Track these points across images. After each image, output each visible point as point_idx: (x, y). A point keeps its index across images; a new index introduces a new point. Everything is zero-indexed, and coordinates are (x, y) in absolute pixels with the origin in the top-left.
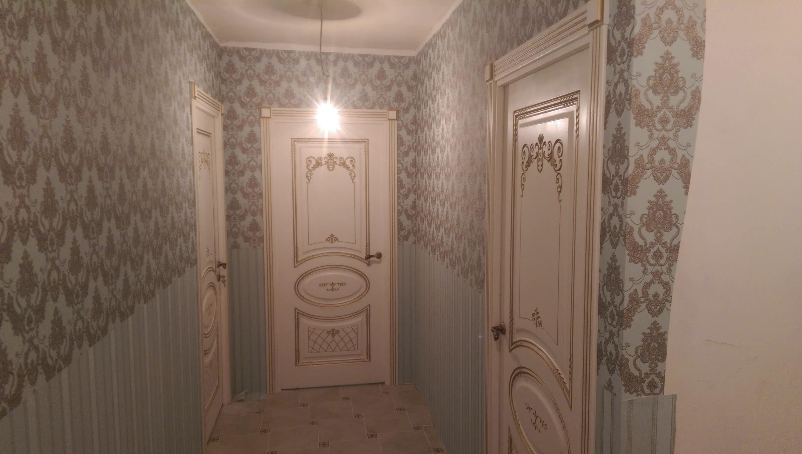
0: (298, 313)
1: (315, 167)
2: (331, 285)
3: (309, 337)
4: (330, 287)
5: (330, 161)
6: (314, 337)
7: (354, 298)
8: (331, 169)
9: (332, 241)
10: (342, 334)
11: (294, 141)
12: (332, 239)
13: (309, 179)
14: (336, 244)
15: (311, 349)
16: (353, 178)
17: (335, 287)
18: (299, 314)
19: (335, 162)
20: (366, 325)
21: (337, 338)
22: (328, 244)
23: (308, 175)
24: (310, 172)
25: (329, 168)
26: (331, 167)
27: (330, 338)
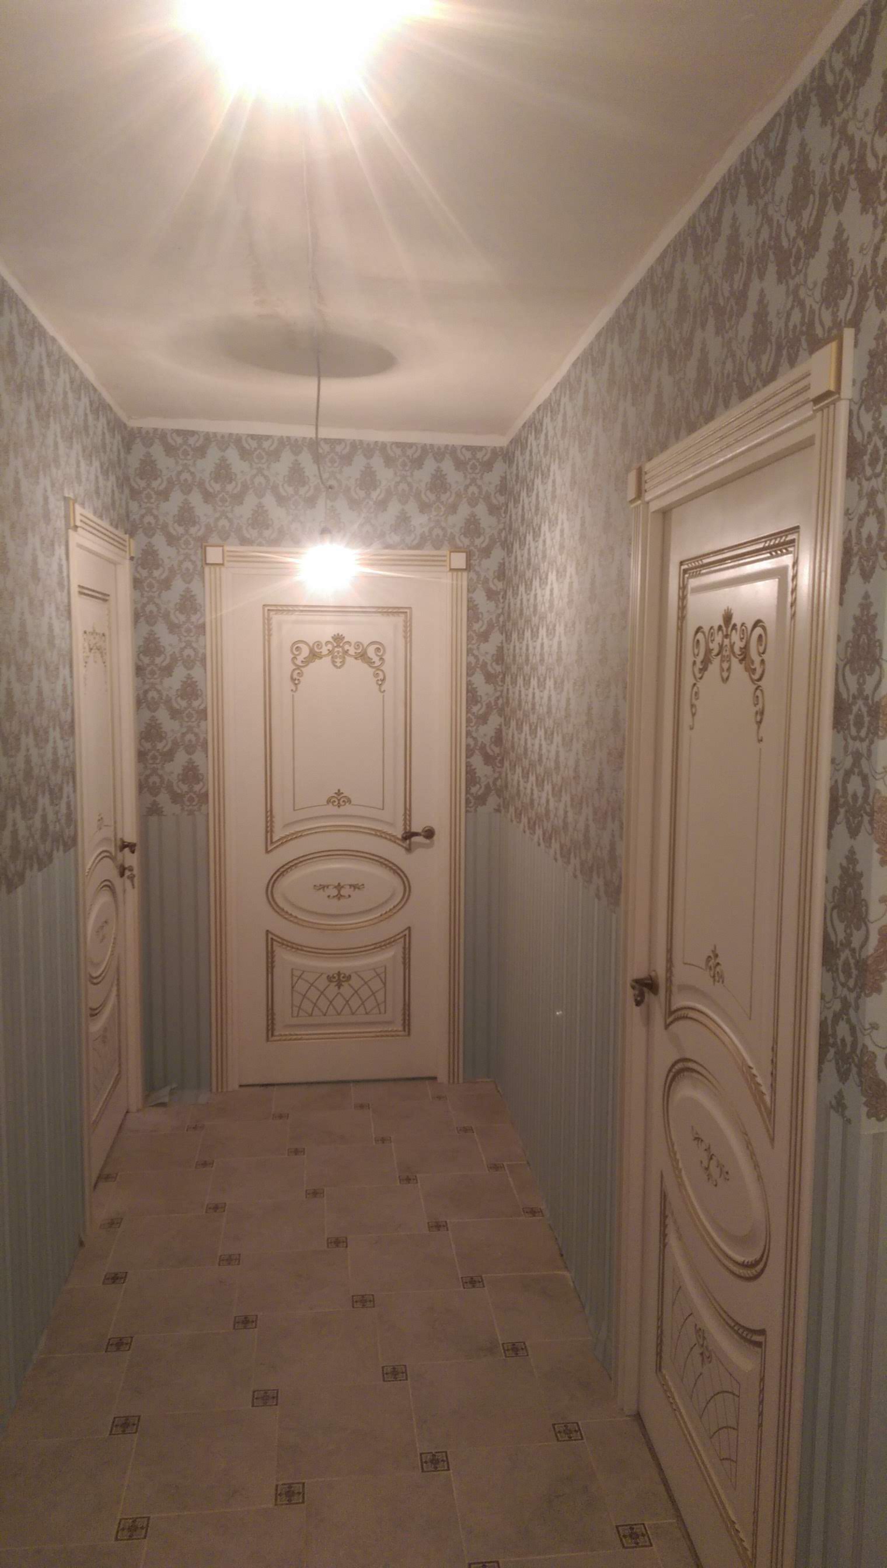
0: (272, 939)
1: (307, 661)
2: (335, 887)
3: (293, 987)
4: (335, 892)
5: (336, 649)
6: (302, 986)
7: (379, 914)
8: (338, 664)
9: (339, 803)
10: (355, 982)
11: (269, 610)
12: (339, 800)
13: (296, 684)
14: (347, 809)
15: (296, 1009)
16: (380, 683)
17: (343, 892)
18: (275, 943)
19: (346, 652)
20: (402, 966)
21: (346, 990)
22: (332, 810)
23: (295, 676)
24: (299, 671)
25: (334, 662)
26: (338, 660)
27: (332, 990)
